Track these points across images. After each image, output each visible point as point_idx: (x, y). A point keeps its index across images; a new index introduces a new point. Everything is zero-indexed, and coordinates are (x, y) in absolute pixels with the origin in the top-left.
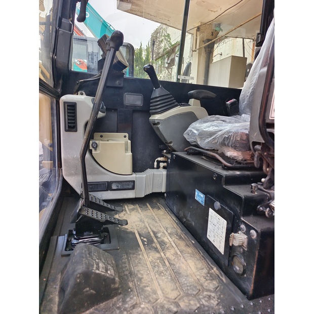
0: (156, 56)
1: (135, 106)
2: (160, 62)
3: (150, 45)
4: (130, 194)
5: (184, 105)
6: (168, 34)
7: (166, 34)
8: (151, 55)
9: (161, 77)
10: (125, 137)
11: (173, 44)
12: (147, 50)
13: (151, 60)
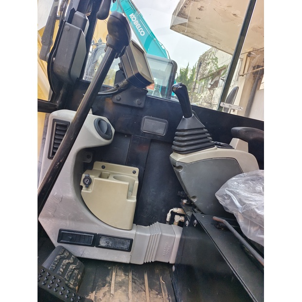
0: (200, 77)
1: (155, 135)
2: (203, 83)
3: (196, 66)
4: (123, 257)
5: (222, 147)
6: (216, 58)
7: (214, 58)
8: (196, 75)
9: (202, 97)
10: (134, 172)
11: (219, 67)
12: (193, 70)
13: (195, 80)
